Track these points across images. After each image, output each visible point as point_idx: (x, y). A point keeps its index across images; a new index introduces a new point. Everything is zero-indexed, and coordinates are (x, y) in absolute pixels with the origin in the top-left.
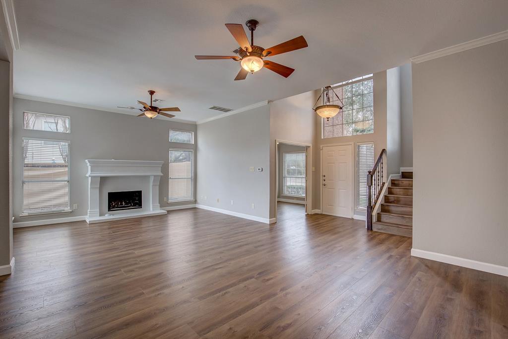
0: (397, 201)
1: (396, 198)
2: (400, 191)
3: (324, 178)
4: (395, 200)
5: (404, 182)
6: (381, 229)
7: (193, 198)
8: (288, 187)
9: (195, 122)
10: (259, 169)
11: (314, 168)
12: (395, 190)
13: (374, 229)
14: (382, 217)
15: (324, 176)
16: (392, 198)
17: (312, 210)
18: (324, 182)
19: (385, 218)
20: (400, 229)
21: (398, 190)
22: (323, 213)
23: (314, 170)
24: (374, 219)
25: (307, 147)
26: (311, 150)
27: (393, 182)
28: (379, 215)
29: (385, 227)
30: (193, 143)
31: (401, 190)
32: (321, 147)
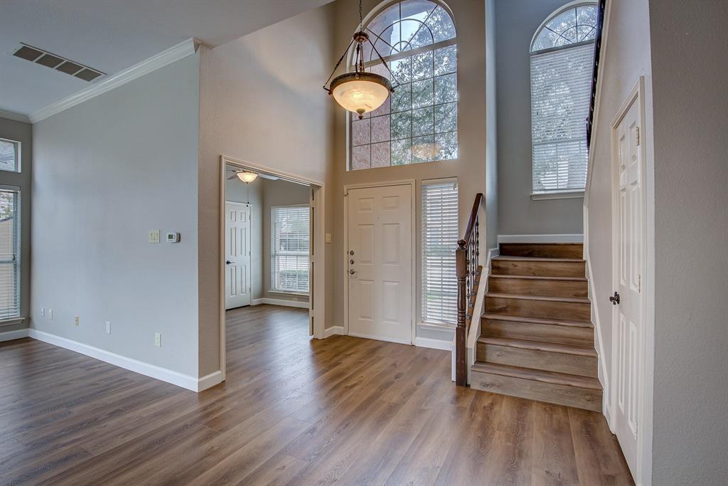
0: (512, 309)
1: (510, 302)
2: (513, 285)
3: (351, 257)
4: (508, 306)
5: (519, 265)
6: (492, 385)
7: (18, 314)
8: (283, 275)
9: (26, 116)
10: (170, 237)
11: (329, 235)
12: (504, 282)
13: (475, 386)
14: (488, 351)
15: (352, 253)
16: (501, 301)
17: (325, 329)
18: (351, 267)
19: (496, 352)
20: (539, 384)
21: (510, 282)
22: (350, 334)
23: (329, 240)
24: (471, 359)
25: (315, 188)
26: (322, 196)
27: (495, 264)
28: (480, 347)
29: (501, 379)
30: (20, 171)
31: (518, 282)
32: (345, 189)
